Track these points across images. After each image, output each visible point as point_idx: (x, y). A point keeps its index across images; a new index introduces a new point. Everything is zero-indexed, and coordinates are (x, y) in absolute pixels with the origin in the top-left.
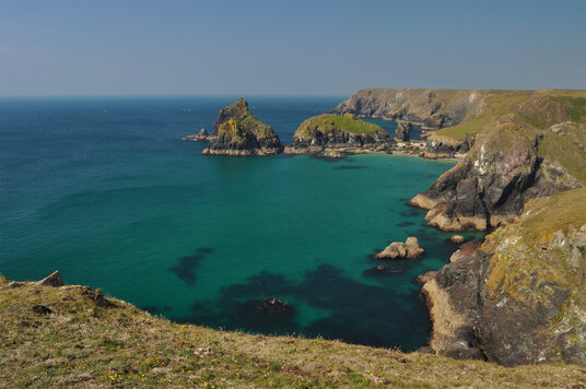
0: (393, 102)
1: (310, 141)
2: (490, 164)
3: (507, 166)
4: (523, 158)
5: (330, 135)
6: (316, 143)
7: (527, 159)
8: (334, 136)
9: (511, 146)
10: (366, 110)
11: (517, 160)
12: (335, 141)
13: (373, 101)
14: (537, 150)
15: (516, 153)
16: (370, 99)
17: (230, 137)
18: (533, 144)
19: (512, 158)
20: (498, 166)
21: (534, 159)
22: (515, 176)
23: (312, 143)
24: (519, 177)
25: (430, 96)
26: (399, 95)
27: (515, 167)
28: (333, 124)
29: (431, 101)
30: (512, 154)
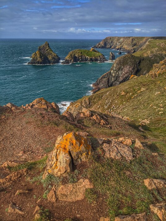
0: (119, 43)
1: (71, 60)
2: (117, 72)
3: (124, 72)
4: (131, 69)
5: (80, 58)
6: (73, 61)
7: (132, 70)
8: (82, 58)
9: (127, 64)
10: (108, 46)
11: (128, 70)
12: (82, 60)
13: (112, 42)
14: (139, 65)
15: (128, 67)
16: (110, 41)
17: (37, 59)
18: (138, 63)
19: (126, 69)
20: (120, 73)
21: (136, 69)
22: (125, 77)
23: (72, 61)
24: (127, 77)
25: (132, 40)
26: (122, 40)
27: (126, 73)
28: (82, 53)
29: (132, 42)
30: (126, 67)
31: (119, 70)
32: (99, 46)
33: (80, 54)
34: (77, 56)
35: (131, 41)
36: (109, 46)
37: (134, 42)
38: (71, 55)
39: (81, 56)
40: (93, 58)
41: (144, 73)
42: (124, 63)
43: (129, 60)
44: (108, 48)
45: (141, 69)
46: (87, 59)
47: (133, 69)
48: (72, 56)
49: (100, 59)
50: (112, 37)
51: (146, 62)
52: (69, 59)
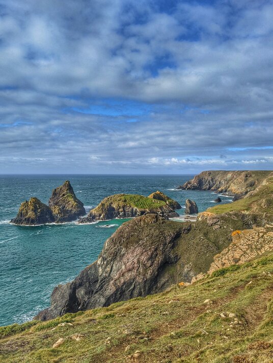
0: (226, 181)
1: (100, 215)
2: (107, 264)
3: (123, 267)
4: (144, 258)
5: (121, 210)
6: (104, 217)
7: (148, 259)
8: (124, 211)
9: (137, 242)
10: (205, 186)
11: (136, 261)
12: (125, 214)
13: (212, 180)
14: (173, 247)
15: (138, 250)
16: (210, 178)
17: (27, 212)
18: (168, 239)
19: (131, 259)
20: (114, 267)
21: (159, 259)
22: (124, 283)
23: (102, 217)
24: (131, 284)
25: (246, 176)
26: (229, 176)
27: (129, 270)
28: (125, 201)
29: (246, 180)
30: (133, 253)
31: (114, 259)
32: (189, 186)
33: (121, 204)
34: (114, 206)
35: (244, 178)
36: (208, 187)
37: (250, 180)
38: (103, 205)
39: (124, 207)
40: (147, 210)
41: (186, 270)
42: (132, 239)
43: (146, 232)
44: (205, 190)
45: (177, 258)
46: (136, 213)
47: (152, 258)
48: (106, 206)
49: (163, 213)
50: (213, 171)
51: (194, 237)
52: (97, 214)
